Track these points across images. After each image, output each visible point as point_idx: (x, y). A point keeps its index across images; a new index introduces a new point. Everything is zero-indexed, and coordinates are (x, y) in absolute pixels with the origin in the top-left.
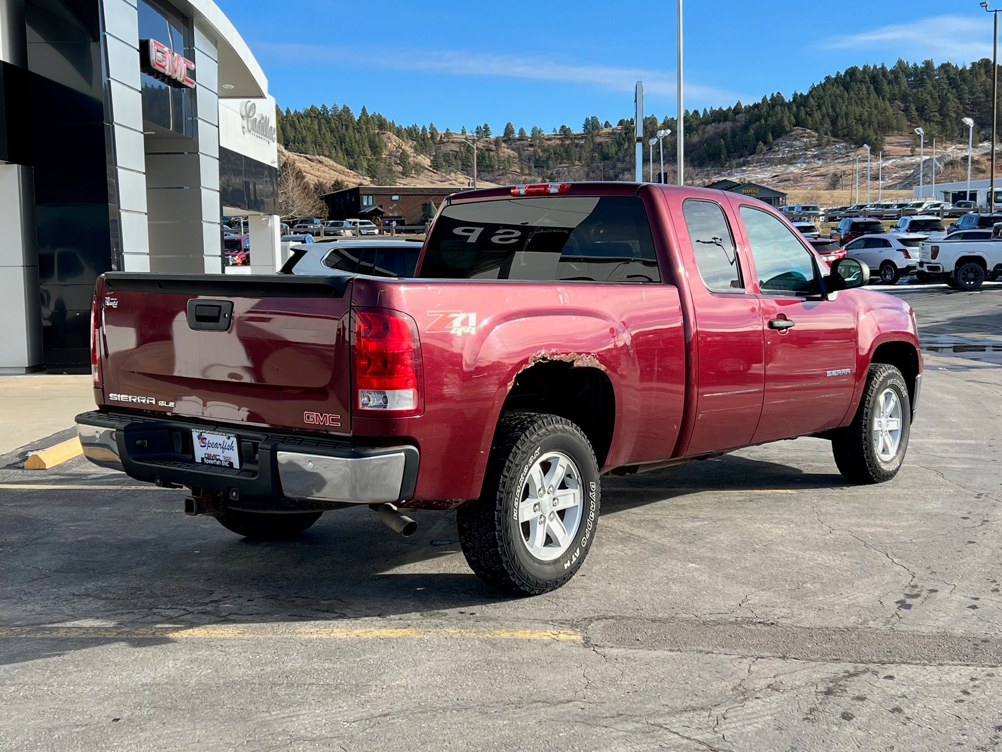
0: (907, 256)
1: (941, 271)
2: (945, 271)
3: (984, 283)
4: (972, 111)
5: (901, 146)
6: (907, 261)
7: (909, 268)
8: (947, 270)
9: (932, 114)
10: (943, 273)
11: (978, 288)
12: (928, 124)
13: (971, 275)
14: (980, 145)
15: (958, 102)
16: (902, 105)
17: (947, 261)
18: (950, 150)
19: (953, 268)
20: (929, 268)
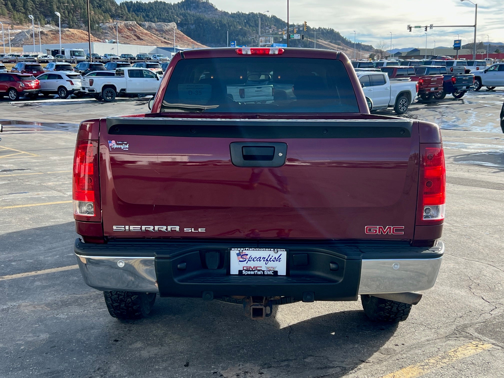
0: (72, 84)
1: (95, 92)
2: (97, 92)
3: (116, 98)
4: (40, 8)
5: (5, 24)
6: (72, 87)
7: (73, 90)
8: (98, 92)
9: (20, 8)
10: (96, 93)
11: (113, 101)
12: (18, 13)
13: (110, 94)
14: (46, 26)
15: (32, 3)
16: (4, 2)
17: (98, 87)
18: (31, 27)
19: (101, 91)
20: (89, 90)
